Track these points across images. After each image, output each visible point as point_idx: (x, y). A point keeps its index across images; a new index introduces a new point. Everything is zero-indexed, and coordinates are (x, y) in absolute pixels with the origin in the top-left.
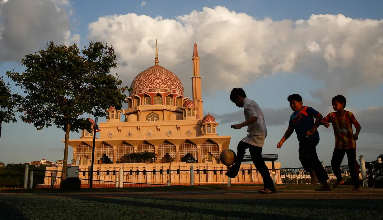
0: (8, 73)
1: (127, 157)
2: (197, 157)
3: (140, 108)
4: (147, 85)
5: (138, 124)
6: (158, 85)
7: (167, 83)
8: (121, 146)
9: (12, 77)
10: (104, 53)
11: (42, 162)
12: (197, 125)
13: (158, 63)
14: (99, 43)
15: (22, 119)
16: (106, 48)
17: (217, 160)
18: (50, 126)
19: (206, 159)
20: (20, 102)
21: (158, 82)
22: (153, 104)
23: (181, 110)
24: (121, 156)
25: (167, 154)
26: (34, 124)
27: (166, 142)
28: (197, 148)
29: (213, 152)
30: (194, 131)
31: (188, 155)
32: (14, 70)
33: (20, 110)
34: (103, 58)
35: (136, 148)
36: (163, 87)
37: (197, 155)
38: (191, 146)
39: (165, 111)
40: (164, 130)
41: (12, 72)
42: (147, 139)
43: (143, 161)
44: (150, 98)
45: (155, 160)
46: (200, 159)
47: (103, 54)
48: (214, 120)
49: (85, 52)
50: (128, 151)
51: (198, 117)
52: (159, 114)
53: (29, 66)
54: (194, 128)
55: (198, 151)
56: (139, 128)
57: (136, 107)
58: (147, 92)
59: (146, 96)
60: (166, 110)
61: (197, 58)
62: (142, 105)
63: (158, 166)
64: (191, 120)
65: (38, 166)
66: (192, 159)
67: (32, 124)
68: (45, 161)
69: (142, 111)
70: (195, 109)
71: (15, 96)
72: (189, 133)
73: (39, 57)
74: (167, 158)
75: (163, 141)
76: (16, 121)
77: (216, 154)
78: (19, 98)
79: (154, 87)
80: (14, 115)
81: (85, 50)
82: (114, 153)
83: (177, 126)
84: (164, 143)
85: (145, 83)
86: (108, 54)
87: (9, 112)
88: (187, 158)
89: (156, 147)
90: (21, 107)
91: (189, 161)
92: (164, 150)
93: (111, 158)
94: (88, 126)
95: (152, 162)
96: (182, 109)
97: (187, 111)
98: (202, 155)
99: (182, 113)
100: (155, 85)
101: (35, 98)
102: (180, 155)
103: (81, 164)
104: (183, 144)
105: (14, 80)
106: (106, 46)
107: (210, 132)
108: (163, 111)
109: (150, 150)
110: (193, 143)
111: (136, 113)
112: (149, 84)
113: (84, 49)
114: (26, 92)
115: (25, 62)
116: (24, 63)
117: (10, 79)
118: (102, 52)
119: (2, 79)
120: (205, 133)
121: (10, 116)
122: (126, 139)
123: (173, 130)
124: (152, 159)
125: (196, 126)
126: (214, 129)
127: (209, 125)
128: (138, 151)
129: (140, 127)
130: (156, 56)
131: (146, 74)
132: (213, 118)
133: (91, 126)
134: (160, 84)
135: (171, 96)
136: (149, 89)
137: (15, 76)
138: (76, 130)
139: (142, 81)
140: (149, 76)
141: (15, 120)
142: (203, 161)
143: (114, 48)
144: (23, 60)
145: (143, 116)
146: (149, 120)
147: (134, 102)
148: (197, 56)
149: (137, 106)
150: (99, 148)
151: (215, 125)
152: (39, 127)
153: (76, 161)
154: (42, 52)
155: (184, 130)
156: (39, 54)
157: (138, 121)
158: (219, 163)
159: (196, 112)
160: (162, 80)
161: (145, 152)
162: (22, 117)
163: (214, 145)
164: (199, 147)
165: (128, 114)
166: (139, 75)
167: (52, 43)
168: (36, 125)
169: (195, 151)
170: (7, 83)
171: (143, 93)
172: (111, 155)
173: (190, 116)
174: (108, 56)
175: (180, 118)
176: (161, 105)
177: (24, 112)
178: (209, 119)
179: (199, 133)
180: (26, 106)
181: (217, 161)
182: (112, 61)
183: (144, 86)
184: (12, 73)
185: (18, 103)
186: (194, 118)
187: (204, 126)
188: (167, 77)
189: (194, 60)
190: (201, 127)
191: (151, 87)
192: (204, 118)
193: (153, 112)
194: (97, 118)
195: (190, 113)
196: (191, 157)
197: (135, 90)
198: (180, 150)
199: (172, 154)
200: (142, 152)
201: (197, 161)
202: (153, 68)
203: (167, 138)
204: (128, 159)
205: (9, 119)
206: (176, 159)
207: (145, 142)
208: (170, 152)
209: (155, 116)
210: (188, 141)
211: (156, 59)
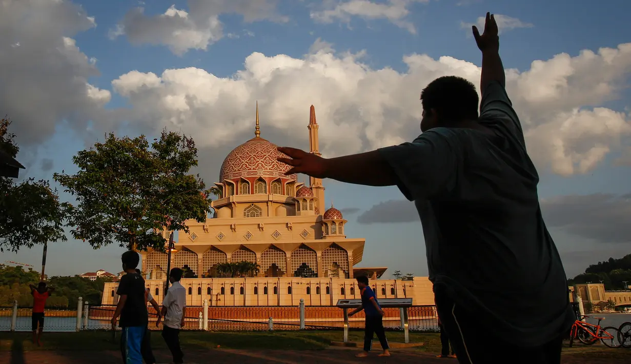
0: (55, 175)
1: (218, 269)
2: (317, 269)
3: (234, 198)
4: (244, 166)
5: (232, 221)
6: (260, 165)
7: (272, 163)
8: (209, 252)
9: (61, 181)
10: (181, 147)
11: (99, 273)
12: (316, 222)
13: (259, 134)
14: (174, 134)
15: (73, 234)
16: (183, 141)
17: (345, 273)
18: (110, 243)
19: (329, 273)
20: (71, 213)
21: (260, 162)
22: (252, 193)
23: (292, 201)
24: (208, 267)
25: (274, 265)
26: (89, 241)
27: (273, 247)
28: (316, 256)
29: (339, 263)
30: (312, 232)
31: (304, 266)
32: (63, 171)
33: (72, 224)
34: (179, 154)
35: (229, 256)
36: (267, 169)
37: (317, 266)
38: (308, 253)
39: (270, 203)
40: (269, 230)
41: (60, 173)
42: (244, 242)
43: (239, 275)
44: (249, 184)
45: (256, 273)
46: (321, 272)
47: (180, 149)
48: (341, 216)
49: (155, 146)
50: (218, 260)
51: (317, 210)
52: (261, 208)
53: (83, 165)
54: (312, 227)
55: (318, 260)
56: (233, 227)
57: (229, 198)
58: (244, 175)
59: (243, 181)
60: (271, 201)
61: (315, 125)
62: (237, 194)
63: (261, 281)
64: (308, 216)
65: (94, 279)
66: (309, 272)
67: (87, 241)
68: (104, 272)
69: (238, 203)
70: (312, 199)
71: (65, 205)
72: (305, 234)
73: (96, 153)
74: (274, 271)
75: (268, 246)
76: (66, 239)
77: (344, 265)
78: (70, 209)
79: (254, 169)
80: (63, 231)
81: (156, 143)
82: (198, 263)
83: (287, 224)
84: (270, 248)
85: (241, 163)
86: (186, 149)
87: (57, 227)
88: (303, 271)
89: (259, 255)
90: (73, 220)
91: (305, 275)
92: (270, 259)
93: (194, 270)
94: (160, 243)
95: (252, 276)
96: (294, 200)
97: (301, 202)
98: (323, 266)
99: (295, 205)
100: (256, 166)
101: (90, 206)
102: (292, 266)
103: (153, 279)
104: (297, 251)
105: (63, 185)
106: (184, 138)
107: (335, 233)
108: (267, 202)
109: (250, 259)
110: (311, 250)
111: (229, 205)
112: (247, 164)
113: (155, 141)
114: (78, 199)
115: (77, 160)
116: (76, 162)
117: (58, 182)
118: (178, 145)
119: (48, 184)
120: (328, 234)
121: (58, 232)
122: (215, 243)
123: (283, 230)
124: (252, 271)
125: (314, 224)
126: (340, 229)
127: (333, 222)
128: (233, 260)
129: (235, 225)
130: (257, 124)
131: (243, 150)
132: (339, 212)
133: (164, 244)
134: (263, 164)
135: (278, 181)
136: (247, 171)
137: (64, 179)
138: (144, 249)
139: (238, 160)
140: (248, 153)
141: (64, 238)
142: (326, 275)
143: (194, 140)
144: (74, 157)
145: (239, 210)
146: (248, 216)
147: (227, 190)
148: (315, 123)
149: (231, 196)
150: (178, 256)
151: (342, 222)
152: (96, 245)
153: (146, 274)
154: (98, 146)
155: (298, 229)
156: (95, 150)
157: (232, 217)
158: (348, 278)
159: (314, 204)
160: (265, 159)
161: (243, 261)
162: (73, 232)
163: (341, 252)
164: (319, 254)
165: (219, 207)
166: (233, 151)
167: (112, 136)
168: (92, 242)
169: (313, 261)
170: (53, 190)
171: (239, 177)
172: (194, 266)
173: (306, 209)
174: (186, 152)
175: (291, 213)
176: (265, 194)
177: (76, 227)
178: (333, 214)
179: (319, 235)
180: (77, 218)
181: (345, 275)
182: (191, 158)
183: (240, 167)
184: (61, 176)
185: (69, 215)
186: (312, 213)
187: (326, 224)
188: (273, 153)
189: (311, 129)
190: (322, 225)
191: (250, 169)
192: (326, 213)
193: (253, 205)
194: (172, 233)
195: (307, 206)
196: (307, 268)
197: (227, 173)
198: (292, 259)
199: (281, 265)
200: (238, 262)
201: (316, 275)
202: (253, 141)
203: (274, 242)
204: (218, 272)
205: (57, 237)
206: (286, 272)
207: (243, 247)
208: (278, 262)
209: (256, 210)
210: (303, 246)
211: (256, 128)
